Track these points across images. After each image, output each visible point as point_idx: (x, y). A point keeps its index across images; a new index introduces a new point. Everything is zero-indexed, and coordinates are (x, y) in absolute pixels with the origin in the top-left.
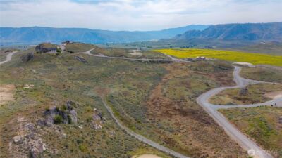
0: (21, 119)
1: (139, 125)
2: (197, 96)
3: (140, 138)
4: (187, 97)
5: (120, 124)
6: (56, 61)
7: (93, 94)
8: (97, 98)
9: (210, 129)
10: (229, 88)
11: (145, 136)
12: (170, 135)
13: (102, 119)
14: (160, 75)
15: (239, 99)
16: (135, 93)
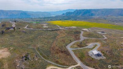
0: (17, 60)
1: (48, 57)
2: (66, 46)
3: (49, 61)
4: (63, 46)
5: (42, 58)
6: (14, 34)
7: (32, 47)
8: (34, 49)
9: (69, 57)
10: (78, 41)
11: (50, 61)
12: (57, 60)
13: (37, 57)
14: (55, 36)
15: (79, 46)
16: (46, 46)
